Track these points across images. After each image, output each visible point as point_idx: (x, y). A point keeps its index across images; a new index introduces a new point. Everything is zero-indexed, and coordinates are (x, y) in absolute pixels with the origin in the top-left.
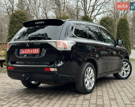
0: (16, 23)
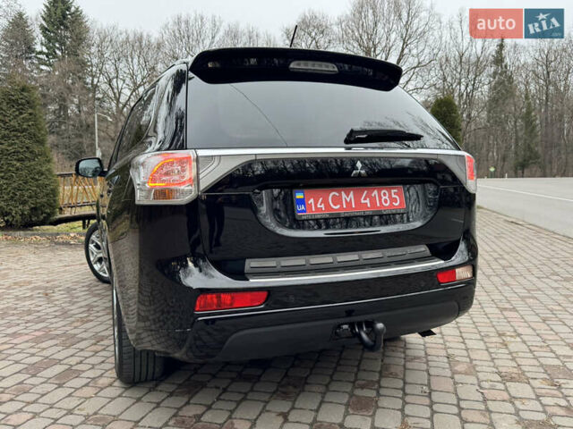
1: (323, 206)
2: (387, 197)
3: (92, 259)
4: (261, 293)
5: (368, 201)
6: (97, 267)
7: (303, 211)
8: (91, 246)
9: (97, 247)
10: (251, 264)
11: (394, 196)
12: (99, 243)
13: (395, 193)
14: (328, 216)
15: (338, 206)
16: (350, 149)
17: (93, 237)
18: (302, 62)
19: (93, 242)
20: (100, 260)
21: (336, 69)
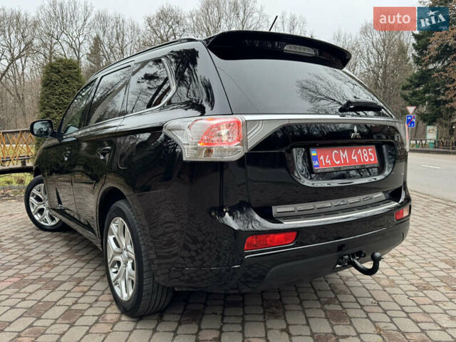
0: (55, 84)
1: (329, 162)
2: (366, 155)
3: (32, 210)
4: (291, 234)
5: (356, 158)
6: (37, 217)
7: (317, 166)
8: (32, 199)
9: (38, 199)
10: (277, 210)
11: (370, 154)
12: (40, 196)
13: (371, 152)
14: (333, 170)
15: (338, 162)
16: (344, 116)
17: (34, 191)
18: (292, 46)
19: (34, 195)
20: (41, 211)
21: (313, 53)
